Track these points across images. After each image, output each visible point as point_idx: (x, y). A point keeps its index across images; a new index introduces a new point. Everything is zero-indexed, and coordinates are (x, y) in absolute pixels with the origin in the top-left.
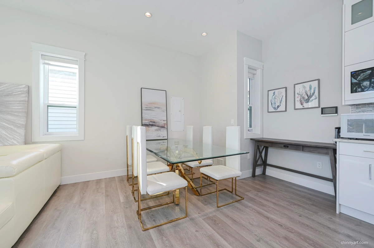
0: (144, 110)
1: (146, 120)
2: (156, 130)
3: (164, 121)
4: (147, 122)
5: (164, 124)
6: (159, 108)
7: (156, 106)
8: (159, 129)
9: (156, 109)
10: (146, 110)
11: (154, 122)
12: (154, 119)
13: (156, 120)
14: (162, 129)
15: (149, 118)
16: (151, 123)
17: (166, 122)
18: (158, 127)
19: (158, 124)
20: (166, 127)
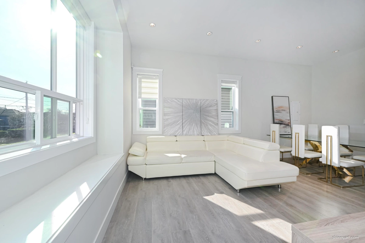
0: (275, 112)
1: (277, 120)
2: (284, 127)
3: (288, 120)
4: (277, 121)
5: (289, 123)
6: (284, 110)
7: (283, 109)
8: (285, 127)
9: (283, 112)
10: (277, 112)
11: (282, 121)
12: (282, 119)
13: (283, 119)
14: (288, 126)
15: (279, 118)
16: (280, 122)
17: (289, 121)
18: (285, 125)
19: (284, 122)
20: (290, 125)
